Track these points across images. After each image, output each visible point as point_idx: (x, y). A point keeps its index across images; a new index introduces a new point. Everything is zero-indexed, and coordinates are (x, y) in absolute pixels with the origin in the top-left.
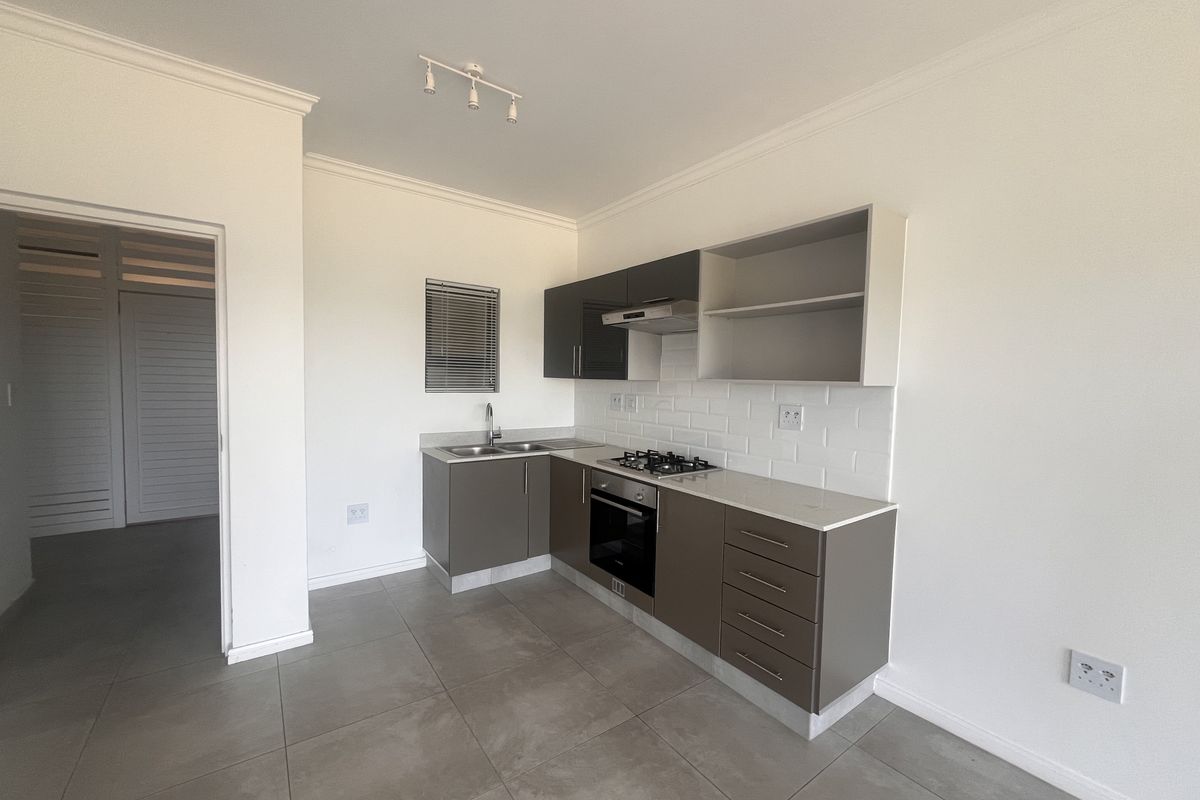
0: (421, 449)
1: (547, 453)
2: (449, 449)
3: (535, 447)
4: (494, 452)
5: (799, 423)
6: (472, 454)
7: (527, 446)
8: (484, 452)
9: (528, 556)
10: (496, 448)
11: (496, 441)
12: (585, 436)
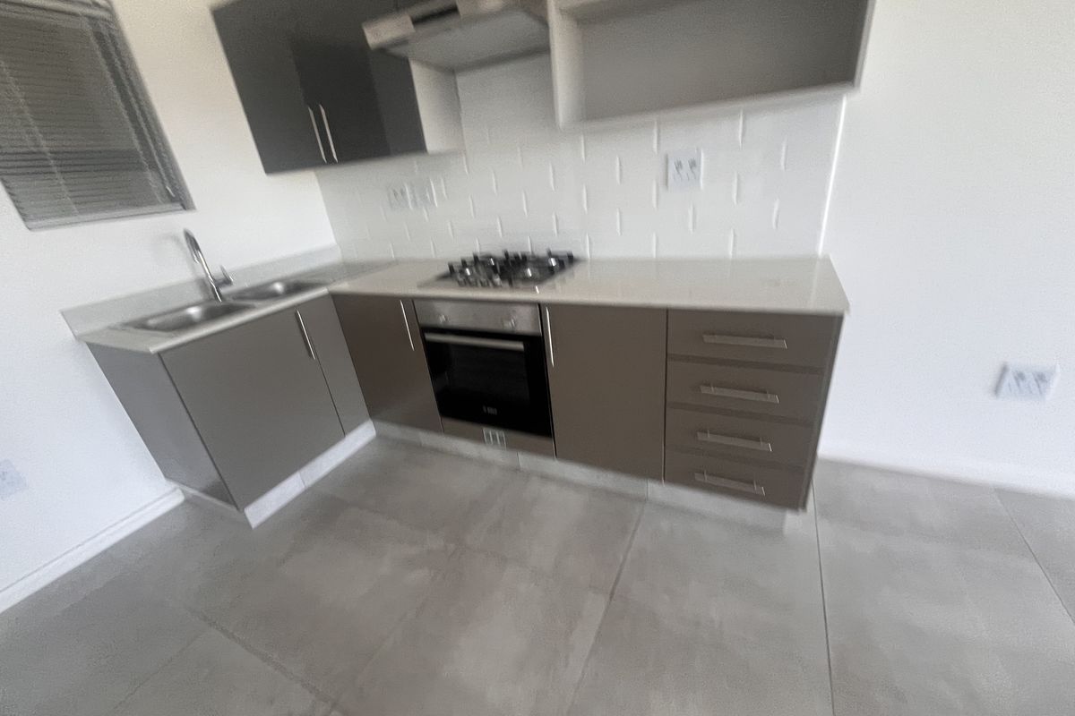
0: (78, 338)
1: (323, 291)
2: (142, 325)
3: (295, 287)
4: (229, 310)
5: (697, 178)
6: (189, 324)
7: (279, 287)
8: (212, 314)
9: (344, 434)
10: (231, 301)
11: (224, 290)
12: (358, 255)
